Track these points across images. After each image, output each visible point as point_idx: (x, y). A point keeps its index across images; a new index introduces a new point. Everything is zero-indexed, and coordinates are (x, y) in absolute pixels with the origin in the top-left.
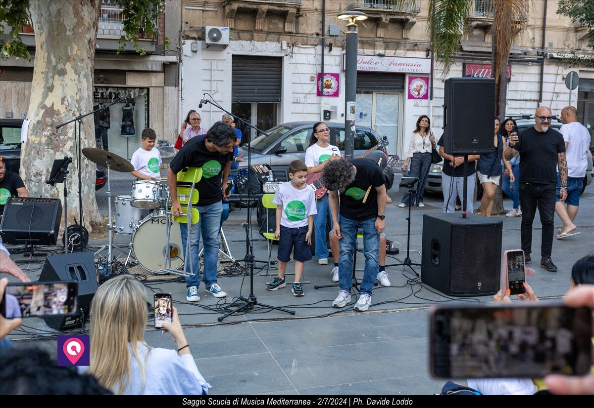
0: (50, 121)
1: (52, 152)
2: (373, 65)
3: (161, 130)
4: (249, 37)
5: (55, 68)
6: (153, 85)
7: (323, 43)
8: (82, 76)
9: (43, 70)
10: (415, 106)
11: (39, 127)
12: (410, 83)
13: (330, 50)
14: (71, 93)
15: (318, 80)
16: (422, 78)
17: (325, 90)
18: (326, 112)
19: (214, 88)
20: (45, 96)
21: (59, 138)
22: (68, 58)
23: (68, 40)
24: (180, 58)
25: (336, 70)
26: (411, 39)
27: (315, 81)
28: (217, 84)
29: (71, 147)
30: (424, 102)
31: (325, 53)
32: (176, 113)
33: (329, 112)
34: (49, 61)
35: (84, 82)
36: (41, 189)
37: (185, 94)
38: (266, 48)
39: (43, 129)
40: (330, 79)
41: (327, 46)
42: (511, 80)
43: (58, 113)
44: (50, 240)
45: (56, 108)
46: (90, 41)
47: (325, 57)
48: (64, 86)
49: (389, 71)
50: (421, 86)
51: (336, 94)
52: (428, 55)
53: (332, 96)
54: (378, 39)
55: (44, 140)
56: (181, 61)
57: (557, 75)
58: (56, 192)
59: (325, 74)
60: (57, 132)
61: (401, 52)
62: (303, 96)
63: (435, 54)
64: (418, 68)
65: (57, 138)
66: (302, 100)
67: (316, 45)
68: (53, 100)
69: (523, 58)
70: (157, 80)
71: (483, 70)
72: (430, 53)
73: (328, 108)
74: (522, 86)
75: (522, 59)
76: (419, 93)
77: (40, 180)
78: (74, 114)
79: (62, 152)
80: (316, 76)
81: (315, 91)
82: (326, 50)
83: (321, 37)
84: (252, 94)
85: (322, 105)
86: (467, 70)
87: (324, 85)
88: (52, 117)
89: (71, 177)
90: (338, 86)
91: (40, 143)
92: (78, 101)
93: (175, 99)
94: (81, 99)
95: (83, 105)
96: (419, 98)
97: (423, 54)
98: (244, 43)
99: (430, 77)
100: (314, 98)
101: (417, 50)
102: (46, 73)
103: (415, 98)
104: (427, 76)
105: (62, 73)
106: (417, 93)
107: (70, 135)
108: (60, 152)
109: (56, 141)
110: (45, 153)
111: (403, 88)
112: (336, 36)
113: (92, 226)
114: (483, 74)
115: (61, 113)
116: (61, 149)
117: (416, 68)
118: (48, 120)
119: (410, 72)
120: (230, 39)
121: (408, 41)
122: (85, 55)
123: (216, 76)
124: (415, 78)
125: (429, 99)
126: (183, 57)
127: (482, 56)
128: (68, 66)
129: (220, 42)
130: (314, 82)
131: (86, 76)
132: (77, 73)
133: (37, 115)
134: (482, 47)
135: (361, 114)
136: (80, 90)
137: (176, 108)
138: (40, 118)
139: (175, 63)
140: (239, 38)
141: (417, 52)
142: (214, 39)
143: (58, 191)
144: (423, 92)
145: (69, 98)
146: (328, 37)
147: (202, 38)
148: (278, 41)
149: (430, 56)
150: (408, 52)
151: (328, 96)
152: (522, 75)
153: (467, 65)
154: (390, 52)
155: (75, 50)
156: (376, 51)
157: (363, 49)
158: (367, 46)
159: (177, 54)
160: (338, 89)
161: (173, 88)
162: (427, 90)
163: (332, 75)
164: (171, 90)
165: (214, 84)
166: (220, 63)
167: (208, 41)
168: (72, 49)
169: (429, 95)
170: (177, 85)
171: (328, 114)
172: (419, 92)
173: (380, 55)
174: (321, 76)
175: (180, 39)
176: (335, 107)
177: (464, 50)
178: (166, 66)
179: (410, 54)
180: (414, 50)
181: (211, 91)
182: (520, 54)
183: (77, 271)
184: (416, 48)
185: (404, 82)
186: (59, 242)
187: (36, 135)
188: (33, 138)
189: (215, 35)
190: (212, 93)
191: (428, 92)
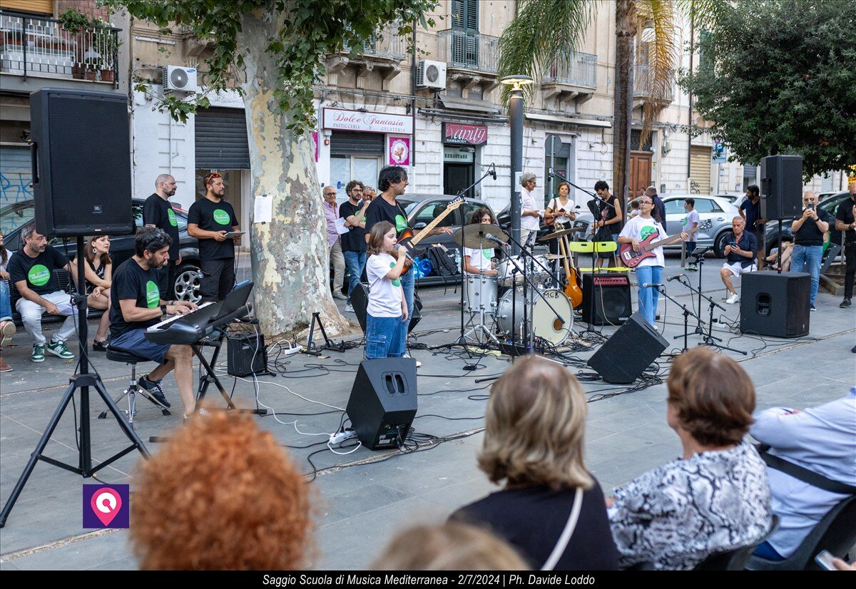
0: (301, 197)
1: (308, 233)
2: (355, 123)
11: (288, 204)
12: (391, 145)
16: (403, 139)
19: (173, 150)
20: (286, 168)
21: (312, 217)
26: (391, 91)
28: (177, 144)
36: (300, 278)
37: (138, 158)
39: (295, 207)
42: (488, 143)
43: (305, 187)
45: (302, 182)
48: (303, 155)
49: (372, 130)
50: (402, 149)
52: (408, 112)
54: (358, 91)
55: (298, 220)
56: (132, 112)
57: (528, 137)
61: (381, 107)
63: (417, 110)
64: (400, 127)
65: (310, 217)
68: (296, 172)
69: (498, 117)
71: (462, 131)
72: (411, 109)
74: (496, 150)
75: (496, 119)
76: (400, 157)
77: (297, 269)
84: (216, 159)
86: (447, 130)
88: (301, 192)
90: (317, 148)
91: (293, 224)
96: (400, 164)
97: (403, 110)
99: (412, 138)
101: (397, 105)
103: (396, 164)
104: (409, 138)
106: (398, 158)
108: (314, 234)
109: (310, 221)
110: (301, 235)
111: (383, 151)
114: (462, 136)
115: (308, 187)
116: (315, 229)
117: (398, 127)
118: (298, 195)
119: (392, 132)
120: (198, 84)
121: (388, 93)
123: (176, 133)
124: (396, 139)
125: (411, 164)
126: (135, 107)
127: (459, 114)
129: (186, 88)
133: (282, 190)
134: (462, 104)
135: (339, 183)
138: (288, 193)
141: (398, 108)
142: (179, 84)
144: (404, 156)
145: (309, 170)
147: (161, 82)
149: (411, 113)
150: (389, 107)
152: (496, 137)
153: (447, 125)
154: (370, 107)
156: (356, 105)
157: (342, 102)
158: (347, 99)
160: (317, 152)
162: (407, 153)
165: (173, 143)
167: (171, 86)
169: (411, 160)
172: (400, 155)
173: (361, 111)
175: (130, 80)
177: (446, 106)
179: (391, 110)
180: (394, 105)
181: (169, 153)
182: (495, 113)
184: (396, 102)
185: (384, 144)
187: (286, 215)
188: (281, 218)
189: (179, 78)
190: (172, 155)
191: (408, 156)
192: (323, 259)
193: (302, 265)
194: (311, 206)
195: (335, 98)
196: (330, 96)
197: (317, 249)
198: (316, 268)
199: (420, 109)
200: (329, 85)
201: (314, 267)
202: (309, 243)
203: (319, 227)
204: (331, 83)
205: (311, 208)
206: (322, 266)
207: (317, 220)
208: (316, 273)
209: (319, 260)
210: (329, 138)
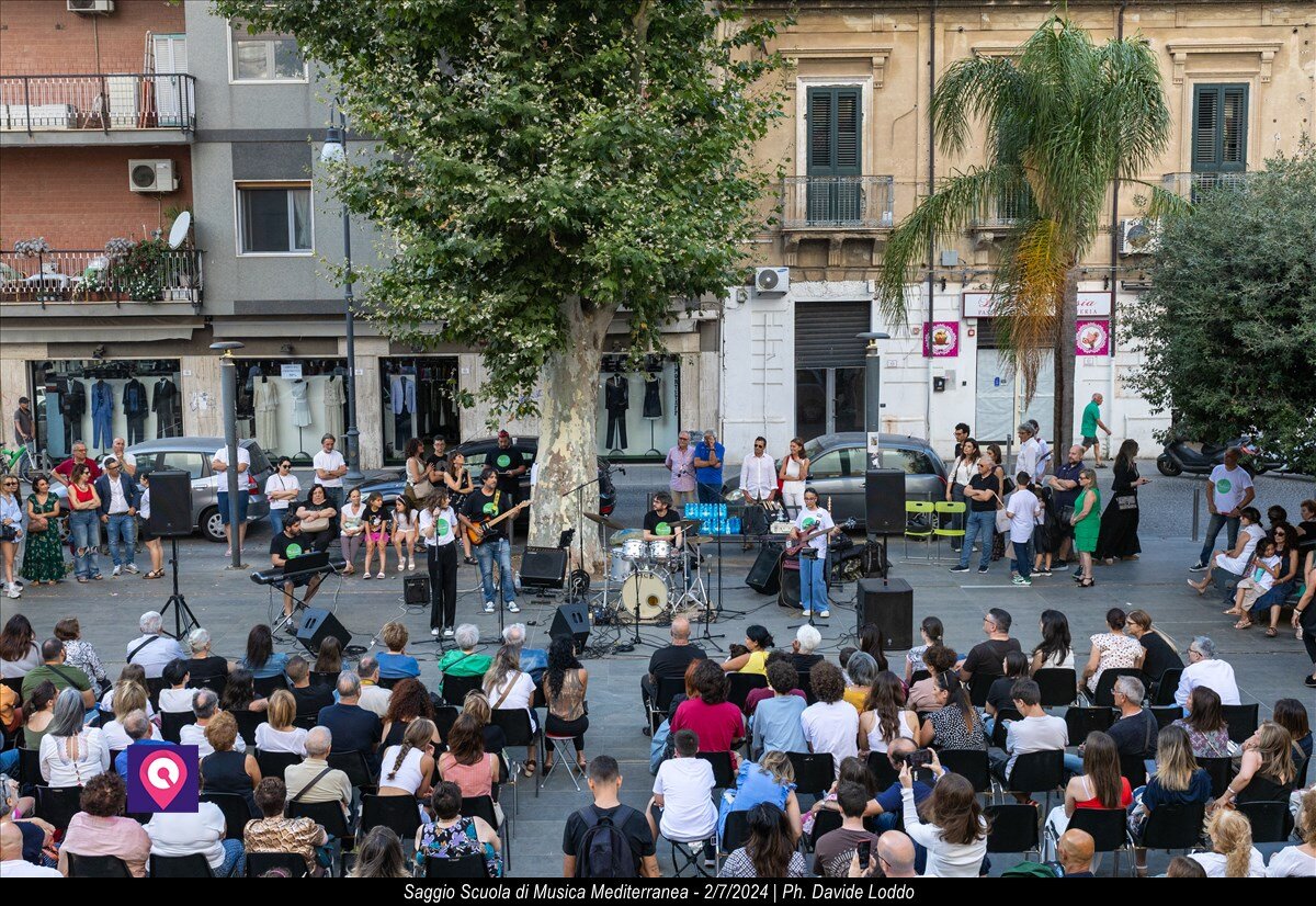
0: (557, 467)
1: (558, 496)
3: (696, 411)
4: (820, 275)
5: (561, 414)
6: (685, 350)
7: (931, 279)
8: (585, 420)
9: (550, 416)
10: (1085, 365)
11: (546, 473)
13: (944, 287)
14: (575, 437)
15: (925, 333)
16: (1097, 322)
17: (936, 347)
18: (937, 380)
19: (769, 350)
20: (552, 442)
22: (573, 404)
23: (573, 387)
24: (721, 311)
25: (954, 317)
27: (921, 333)
28: (773, 345)
30: (1102, 359)
31: (935, 293)
32: (716, 388)
33: (943, 380)
34: (555, 408)
35: (588, 425)
37: (728, 362)
38: (846, 290)
39: (551, 475)
40: (943, 331)
41: (940, 282)
43: (564, 459)
44: (559, 585)
46: (593, 384)
47: (934, 299)
48: (570, 432)
50: (1096, 335)
51: (954, 353)
52: (1106, 287)
53: (946, 355)
55: (551, 485)
56: (722, 316)
59: (936, 324)
62: (902, 356)
63: (1118, 283)
64: (1089, 308)
66: (900, 364)
67: (921, 282)
68: (559, 446)
70: (689, 345)
72: (1110, 283)
73: (941, 374)
76: (1092, 346)
77: (547, 524)
78: (578, 460)
80: (921, 327)
81: (921, 349)
82: (937, 289)
83: (927, 269)
84: (826, 357)
85: (931, 369)
87: (934, 340)
88: (558, 463)
90: (957, 341)
91: (548, 488)
92: (582, 446)
93: (716, 368)
94: (585, 442)
95: (586, 449)
96: (1092, 354)
97: (1099, 285)
98: (813, 285)
99: (1110, 321)
100: (920, 360)
101: (1086, 280)
102: (553, 419)
103: (1085, 354)
104: (1106, 319)
105: (567, 419)
106: (1089, 346)
107: (574, 480)
110: (552, 498)
112: (952, 267)
113: (595, 566)
115: (567, 458)
117: (1085, 307)
118: (555, 465)
120: (791, 281)
122: (588, 399)
123: (772, 333)
124: (1086, 323)
125: (1110, 353)
126: (725, 311)
128: (573, 412)
129: (775, 289)
130: (919, 336)
131: (589, 420)
132: (581, 418)
133: (545, 461)
135: (997, 379)
136: (584, 435)
137: (716, 381)
138: (547, 464)
139: (714, 320)
140: (806, 279)
141: (1088, 282)
142: (768, 285)
144: (1099, 344)
145: (573, 443)
146: (940, 269)
147: (751, 283)
148: (863, 279)
149: (1110, 288)
151: (942, 355)
155: (579, 395)
159: (717, 307)
160: (956, 345)
161: (713, 353)
162: (1107, 340)
163: (947, 324)
164: (709, 356)
165: (769, 345)
166: (777, 315)
167: (759, 288)
168: (576, 395)
169: (1110, 349)
170: (717, 349)
171: (940, 383)
172: (1090, 343)
174: (928, 327)
176: (953, 373)
178: (701, 326)
180: (1083, 280)
181: (764, 355)
183: (577, 617)
184: (1086, 276)
186: (566, 584)
187: (544, 481)
188: (542, 483)
189: (768, 279)
190: (767, 357)
191: (1107, 344)
193: (551, 521)
195: (982, 278)
196: (978, 278)
199: (1123, 282)
200: (976, 265)
202: (559, 505)
204: (978, 262)
209: (568, 517)
210: (975, 329)
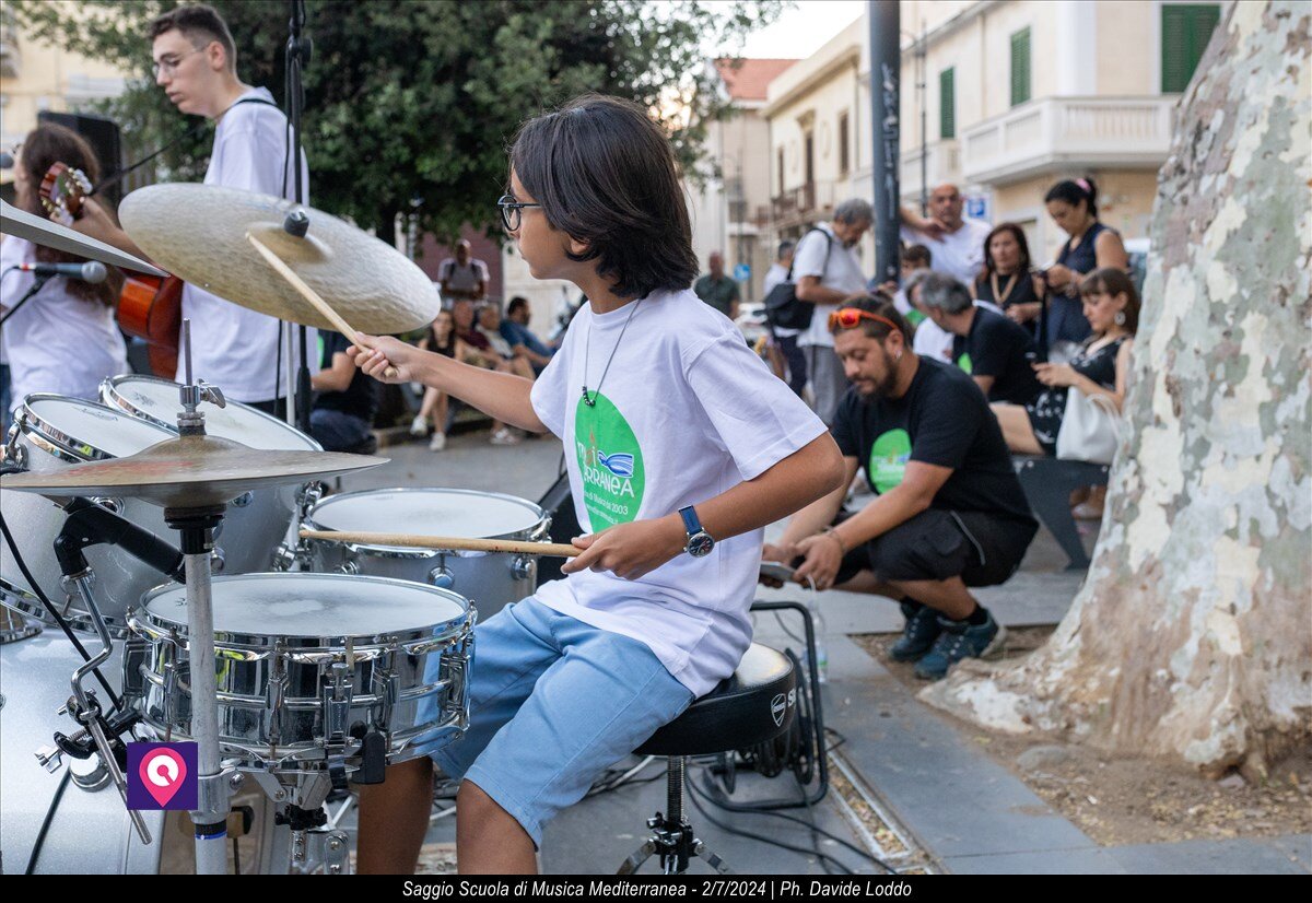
21: (1196, 189)
29: (1231, 236)
58: (1132, 485)
60: (1194, 156)
65: (1188, 191)
79: (1192, 266)
89: (1207, 412)
108: (1184, 268)
109: (1179, 208)
116: (1190, 247)
143: (1141, 486)
192: (1198, 396)
194: (1207, 137)
197: (1177, 343)
198: (1148, 432)
201: (1139, 425)
203: (1216, 237)
205: (1202, 147)
206: (1186, 426)
207: (1215, 203)
208: (1145, 455)
209: (1173, 388)
